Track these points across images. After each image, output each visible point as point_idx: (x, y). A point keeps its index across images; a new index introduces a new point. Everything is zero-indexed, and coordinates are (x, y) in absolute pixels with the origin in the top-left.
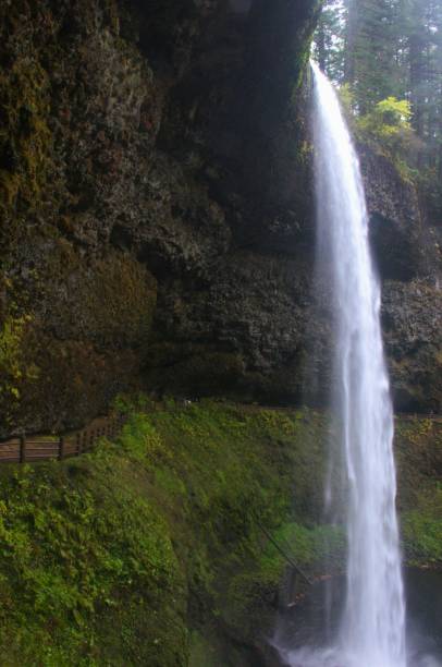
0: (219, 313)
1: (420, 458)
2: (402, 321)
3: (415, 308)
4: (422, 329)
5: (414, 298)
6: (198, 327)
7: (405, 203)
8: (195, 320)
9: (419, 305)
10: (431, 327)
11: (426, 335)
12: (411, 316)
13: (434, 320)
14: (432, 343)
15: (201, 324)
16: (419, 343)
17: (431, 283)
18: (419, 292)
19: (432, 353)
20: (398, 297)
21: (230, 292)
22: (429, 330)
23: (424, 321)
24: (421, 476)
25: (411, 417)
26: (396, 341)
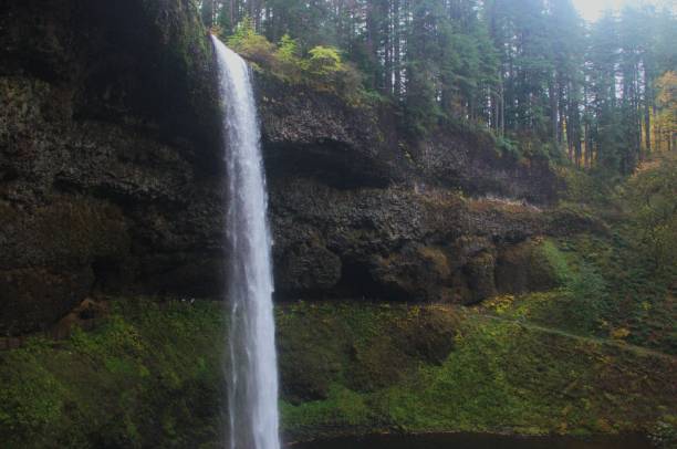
0: (200, 227)
1: (406, 341)
2: (382, 223)
3: (393, 210)
4: (404, 229)
5: (392, 202)
6: (185, 240)
7: (356, 126)
8: (179, 234)
9: (397, 208)
10: (411, 226)
11: (408, 233)
12: (390, 218)
13: (414, 220)
14: (414, 239)
15: (186, 237)
16: (402, 241)
17: (409, 187)
18: (395, 197)
19: (415, 249)
20: (374, 201)
21: (208, 210)
22: (410, 229)
23: (403, 221)
24: (405, 356)
25: (401, 306)
26: (379, 240)
